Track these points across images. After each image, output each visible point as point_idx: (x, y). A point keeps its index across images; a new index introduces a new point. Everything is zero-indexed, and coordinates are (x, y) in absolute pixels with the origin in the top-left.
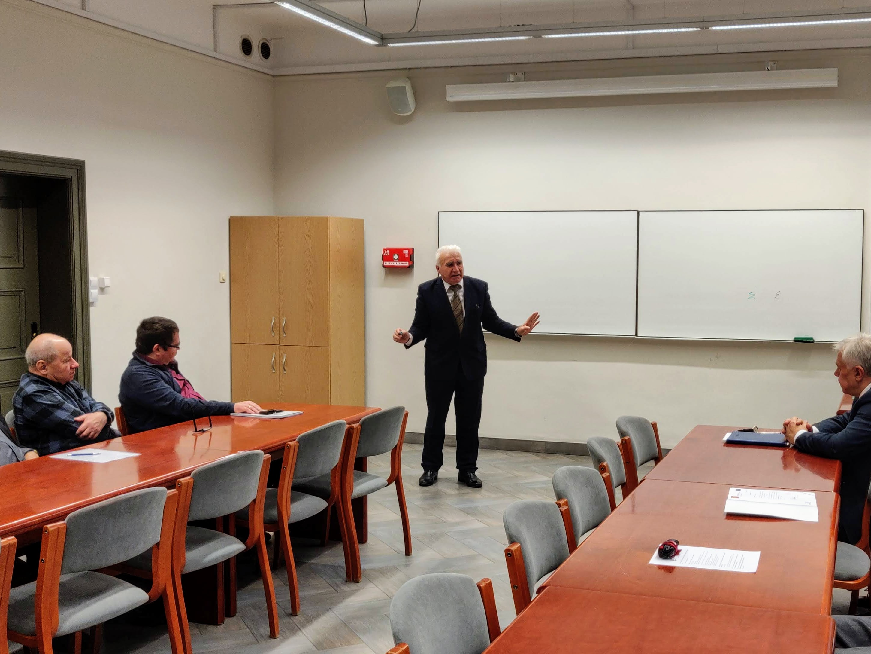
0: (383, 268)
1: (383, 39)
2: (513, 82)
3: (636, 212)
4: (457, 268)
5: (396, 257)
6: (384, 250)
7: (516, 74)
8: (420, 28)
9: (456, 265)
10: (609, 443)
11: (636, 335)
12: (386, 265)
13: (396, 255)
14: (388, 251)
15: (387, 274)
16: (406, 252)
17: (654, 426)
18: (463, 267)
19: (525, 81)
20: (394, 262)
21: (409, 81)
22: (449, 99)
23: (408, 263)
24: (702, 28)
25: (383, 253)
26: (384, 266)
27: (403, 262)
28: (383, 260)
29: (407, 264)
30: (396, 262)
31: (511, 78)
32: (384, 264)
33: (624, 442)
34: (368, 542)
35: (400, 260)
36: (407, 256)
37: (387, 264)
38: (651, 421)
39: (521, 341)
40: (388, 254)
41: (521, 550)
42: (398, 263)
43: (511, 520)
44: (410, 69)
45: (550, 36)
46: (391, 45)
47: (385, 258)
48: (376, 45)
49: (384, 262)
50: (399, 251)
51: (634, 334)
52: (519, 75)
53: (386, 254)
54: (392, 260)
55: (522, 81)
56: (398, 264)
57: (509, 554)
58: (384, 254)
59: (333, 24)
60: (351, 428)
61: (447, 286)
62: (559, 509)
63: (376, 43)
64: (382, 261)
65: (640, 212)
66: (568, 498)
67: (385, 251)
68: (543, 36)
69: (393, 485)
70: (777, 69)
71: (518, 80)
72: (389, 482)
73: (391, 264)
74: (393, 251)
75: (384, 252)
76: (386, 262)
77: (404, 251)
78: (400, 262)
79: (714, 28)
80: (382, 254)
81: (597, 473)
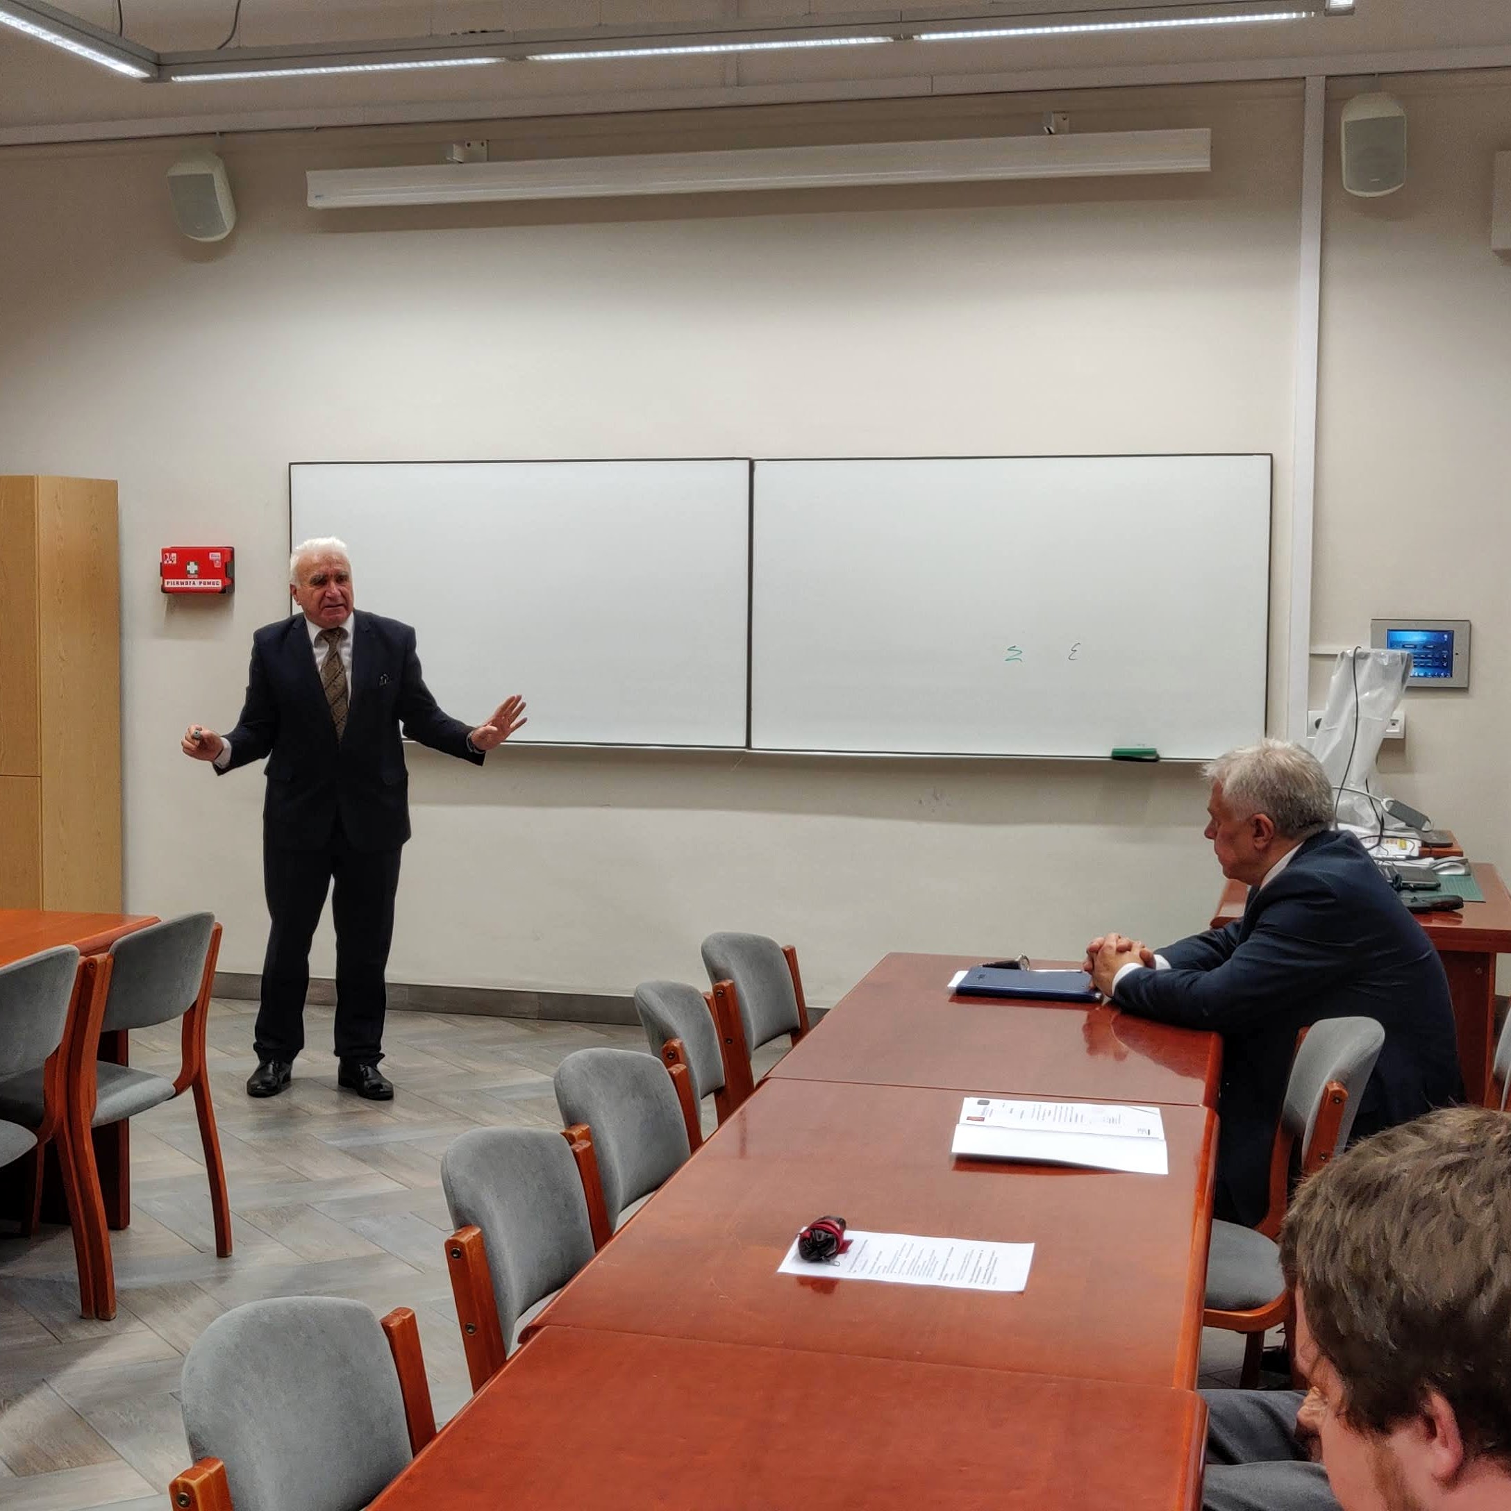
0: (162, 593)
1: (160, 66)
2: (461, 163)
3: (747, 462)
4: (334, 588)
5: (192, 567)
6: (164, 551)
7: (469, 145)
8: (247, 40)
9: (333, 584)
10: (686, 995)
11: (748, 745)
12: (170, 586)
13: (192, 564)
14: (174, 555)
15: (171, 608)
16: (215, 557)
17: (790, 955)
18: (350, 588)
19: (488, 160)
20: (189, 581)
21: (221, 161)
22: (313, 203)
23: (220, 581)
24: (897, 38)
25: (163, 560)
26: (164, 590)
27: (209, 581)
28: (161, 575)
29: (217, 584)
30: (192, 581)
31: (457, 153)
32: (166, 585)
33: (719, 993)
34: (131, 1226)
35: (201, 574)
36: (218, 565)
37: (172, 584)
38: (782, 944)
39: (484, 764)
40: (175, 562)
41: (482, 1242)
42: (197, 581)
43: (459, 1173)
44: (222, 133)
45: (545, 57)
46: (180, 79)
47: (166, 572)
48: (144, 80)
49: (166, 581)
50: (200, 555)
51: (744, 744)
52: (475, 146)
53: (170, 562)
54: (183, 574)
55: (480, 161)
56: (197, 584)
57: (455, 1252)
58: (166, 562)
59: (44, 31)
60: (91, 964)
61: (313, 631)
62: (569, 1148)
63: (145, 75)
64: (161, 578)
65: (756, 462)
66: (589, 1123)
67: (168, 554)
68: (530, 58)
69: (189, 1094)
70: (1071, 131)
71: (471, 158)
72: (179, 1088)
73: (183, 583)
74: (186, 554)
75: (164, 558)
76: (170, 580)
77: (211, 554)
78: (203, 580)
79: (924, 37)
80: (161, 561)
81: (658, 1064)
